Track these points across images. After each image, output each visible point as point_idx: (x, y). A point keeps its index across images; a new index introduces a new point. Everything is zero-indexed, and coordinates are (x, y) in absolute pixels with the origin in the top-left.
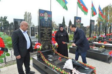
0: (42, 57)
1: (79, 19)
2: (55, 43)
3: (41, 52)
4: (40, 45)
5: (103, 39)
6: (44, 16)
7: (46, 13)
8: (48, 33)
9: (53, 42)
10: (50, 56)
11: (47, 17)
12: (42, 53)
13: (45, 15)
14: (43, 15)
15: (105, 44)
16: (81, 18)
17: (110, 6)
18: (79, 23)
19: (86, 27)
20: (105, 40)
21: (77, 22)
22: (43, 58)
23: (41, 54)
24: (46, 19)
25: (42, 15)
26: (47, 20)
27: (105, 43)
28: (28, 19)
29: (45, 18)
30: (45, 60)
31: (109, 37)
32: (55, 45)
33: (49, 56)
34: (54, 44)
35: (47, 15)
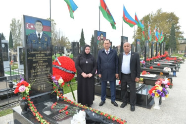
0: (32, 108)
1: (102, 35)
2: (58, 78)
3: (29, 98)
4: (27, 85)
5: (142, 66)
6: (34, 29)
7: (40, 23)
8: (44, 61)
9: (54, 78)
10: (49, 104)
11: (40, 31)
12: (31, 100)
13: (36, 27)
14: (32, 26)
15: (144, 76)
16: (105, 33)
17: (152, 16)
18: (102, 41)
19: (117, 47)
20: (145, 68)
21: (100, 41)
22: (33, 110)
23: (29, 103)
24: (39, 35)
25: (29, 26)
26: (41, 37)
27: (144, 74)
28: (18, 31)
29: (37, 33)
30: (37, 114)
31: (151, 64)
32: (58, 83)
33: (46, 104)
34: (56, 81)
35: (41, 27)
